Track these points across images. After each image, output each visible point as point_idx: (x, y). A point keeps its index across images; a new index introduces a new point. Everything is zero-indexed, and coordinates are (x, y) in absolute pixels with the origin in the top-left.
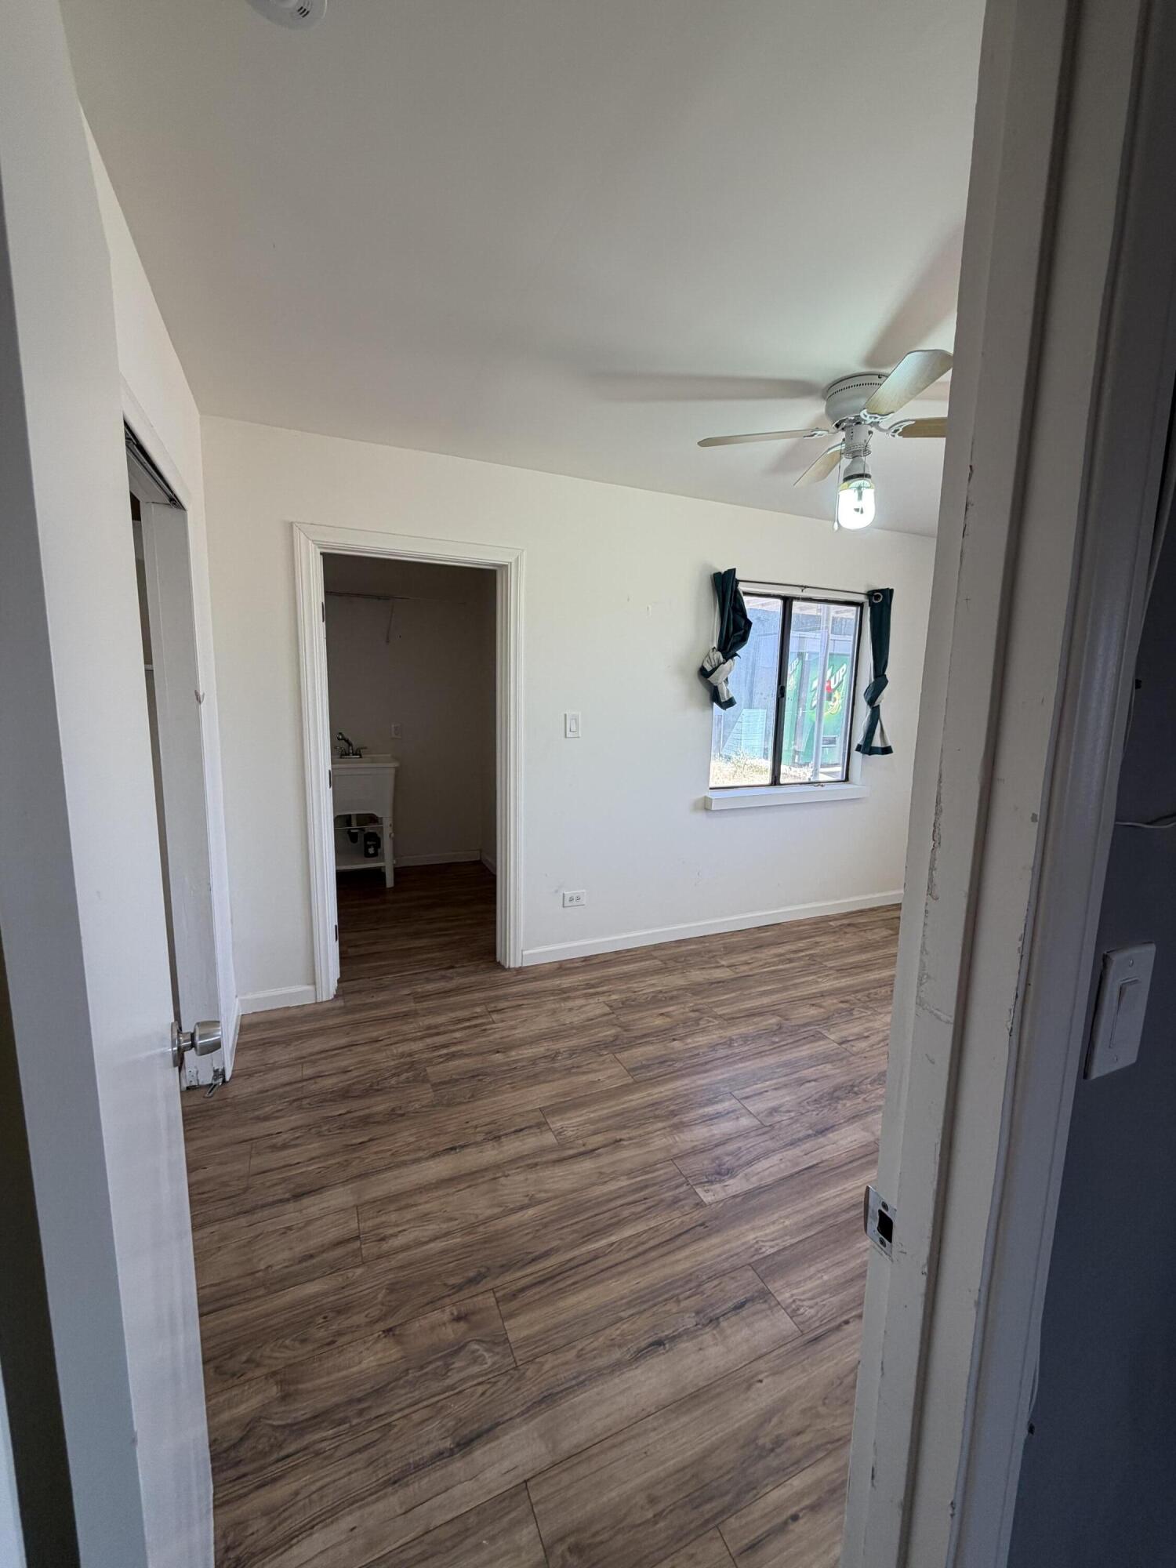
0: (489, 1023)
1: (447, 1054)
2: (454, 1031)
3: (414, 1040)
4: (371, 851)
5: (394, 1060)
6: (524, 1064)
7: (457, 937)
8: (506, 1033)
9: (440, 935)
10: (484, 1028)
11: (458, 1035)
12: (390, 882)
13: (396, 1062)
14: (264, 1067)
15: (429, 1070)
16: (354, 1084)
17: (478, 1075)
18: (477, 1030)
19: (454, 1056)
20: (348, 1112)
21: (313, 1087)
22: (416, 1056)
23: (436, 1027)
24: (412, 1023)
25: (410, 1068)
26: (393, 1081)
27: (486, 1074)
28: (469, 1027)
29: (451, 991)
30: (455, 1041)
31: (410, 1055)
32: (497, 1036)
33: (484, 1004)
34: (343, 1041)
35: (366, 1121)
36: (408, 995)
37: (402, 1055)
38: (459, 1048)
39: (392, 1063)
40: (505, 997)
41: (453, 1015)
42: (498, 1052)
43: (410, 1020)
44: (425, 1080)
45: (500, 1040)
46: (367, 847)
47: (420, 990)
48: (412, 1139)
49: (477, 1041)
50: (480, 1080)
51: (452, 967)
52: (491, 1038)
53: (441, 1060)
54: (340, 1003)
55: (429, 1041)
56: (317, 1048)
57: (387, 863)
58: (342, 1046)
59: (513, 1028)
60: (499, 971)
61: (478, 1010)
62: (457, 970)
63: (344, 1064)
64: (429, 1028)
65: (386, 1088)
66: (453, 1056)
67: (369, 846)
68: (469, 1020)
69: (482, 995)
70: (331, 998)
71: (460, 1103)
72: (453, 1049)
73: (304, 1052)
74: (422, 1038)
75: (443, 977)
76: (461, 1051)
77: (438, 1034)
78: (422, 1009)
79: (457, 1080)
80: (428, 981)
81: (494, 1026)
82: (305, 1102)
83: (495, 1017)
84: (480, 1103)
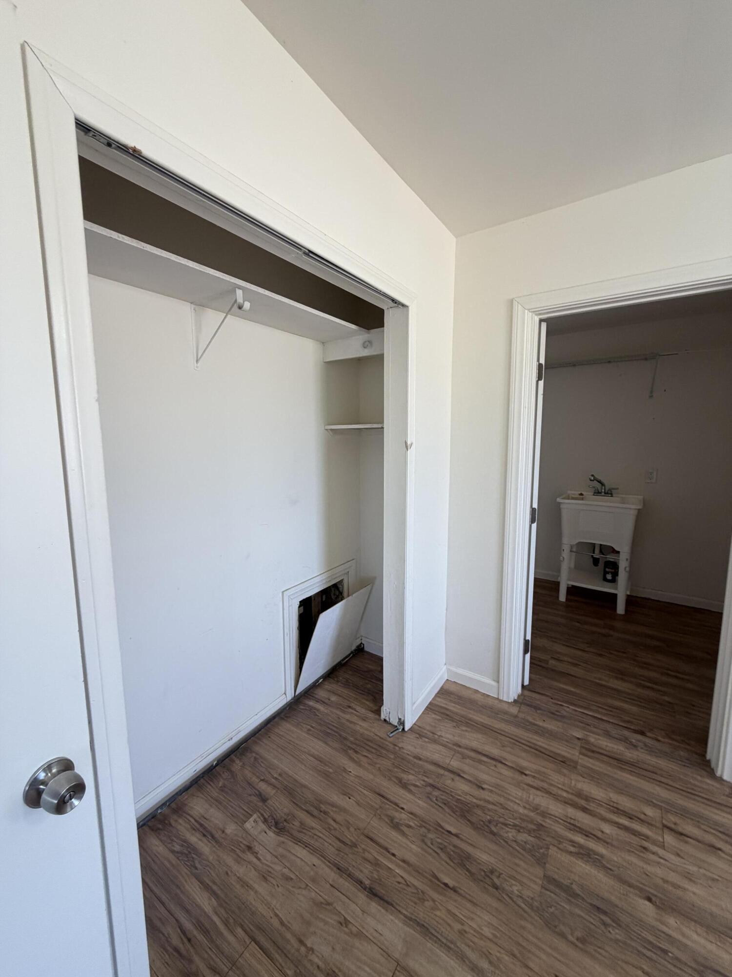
0: (654, 843)
1: (581, 846)
2: (604, 819)
3: (556, 797)
4: (609, 577)
5: (525, 808)
6: (683, 957)
7: (666, 698)
8: (673, 877)
9: (648, 687)
10: (646, 844)
11: (607, 829)
12: (621, 609)
13: (526, 812)
14: (431, 735)
15: (553, 851)
16: (478, 806)
17: (605, 913)
18: (635, 840)
19: (589, 855)
20: (456, 836)
21: (448, 782)
22: (548, 821)
23: (587, 799)
24: (565, 775)
25: (534, 830)
26: (511, 834)
27: (618, 923)
28: (626, 829)
29: (627, 763)
30: (599, 834)
31: (544, 814)
32: (659, 871)
33: (660, 808)
34: (495, 752)
35: (463, 861)
36: (579, 739)
37: (536, 809)
38: (601, 849)
39: (521, 810)
40: (697, 819)
41: (614, 797)
42: (649, 900)
43: (565, 771)
44: (541, 861)
45: (660, 882)
46: (605, 573)
47: (592, 740)
48: (487, 931)
49: (628, 857)
50: (605, 924)
51: (642, 733)
52: (649, 868)
53: (572, 849)
54: (514, 710)
55: (571, 811)
56: (474, 744)
57: (621, 590)
58: (492, 756)
59: (689, 877)
60: (704, 773)
61: (650, 812)
62: (647, 740)
63: (484, 777)
64: (579, 794)
65: (500, 836)
66: (586, 855)
67: (608, 573)
68: (631, 817)
69: (664, 793)
70: (510, 701)
71: (562, 935)
72: (592, 844)
73: (464, 742)
74: (566, 802)
75: (625, 740)
76: (602, 856)
77: (584, 810)
78: (584, 766)
79: (576, 896)
80: (607, 734)
81: (660, 852)
82: (436, 793)
83: (669, 839)
84: (587, 961)
